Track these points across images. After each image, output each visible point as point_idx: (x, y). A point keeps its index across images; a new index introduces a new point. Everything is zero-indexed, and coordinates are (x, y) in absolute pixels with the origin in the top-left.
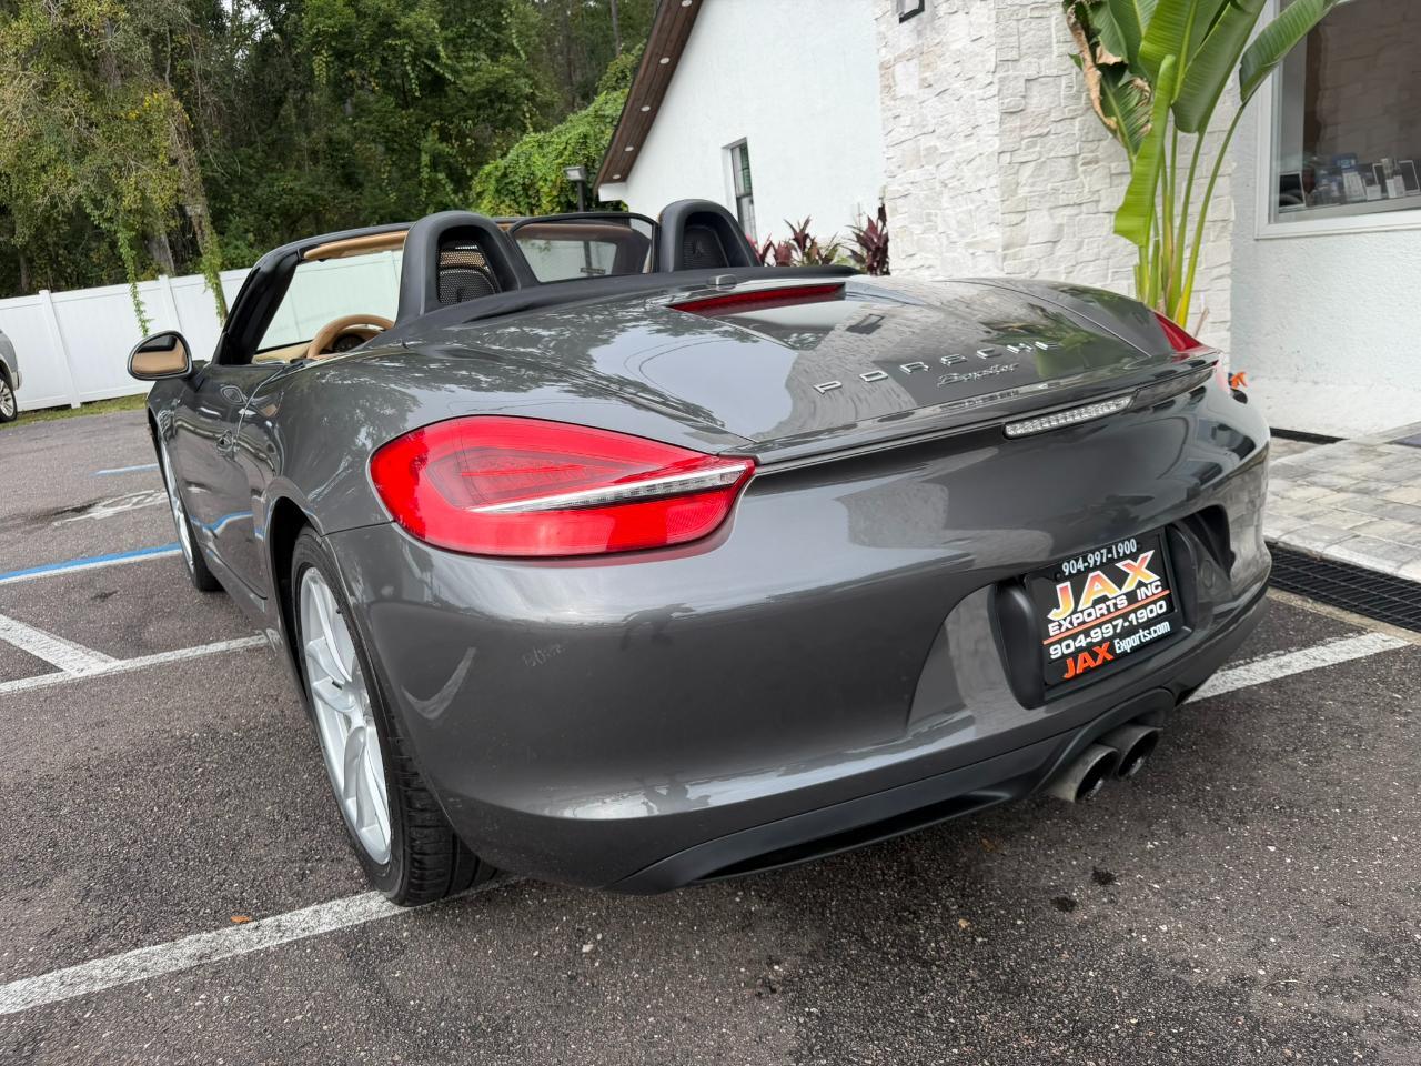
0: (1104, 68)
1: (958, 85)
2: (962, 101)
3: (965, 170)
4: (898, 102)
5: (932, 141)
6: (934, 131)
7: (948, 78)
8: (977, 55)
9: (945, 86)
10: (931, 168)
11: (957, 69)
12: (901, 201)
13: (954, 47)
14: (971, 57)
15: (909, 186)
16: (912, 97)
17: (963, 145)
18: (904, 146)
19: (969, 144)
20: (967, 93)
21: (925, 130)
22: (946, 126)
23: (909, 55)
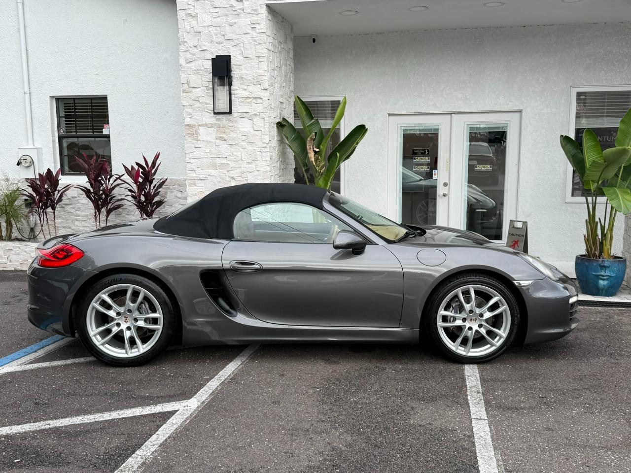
0: (315, 152)
1: (244, 144)
2: (246, 150)
3: (248, 175)
4: (199, 142)
5: (224, 161)
6: (226, 157)
7: (239, 140)
8: (258, 136)
9: (237, 142)
10: (225, 171)
11: (244, 138)
12: (200, 181)
13: (243, 130)
14: (253, 136)
15: (207, 176)
16: (210, 142)
17: (246, 166)
18: (204, 160)
19: (250, 166)
20: (250, 148)
21: (220, 156)
22: (235, 157)
23: (210, 125)
